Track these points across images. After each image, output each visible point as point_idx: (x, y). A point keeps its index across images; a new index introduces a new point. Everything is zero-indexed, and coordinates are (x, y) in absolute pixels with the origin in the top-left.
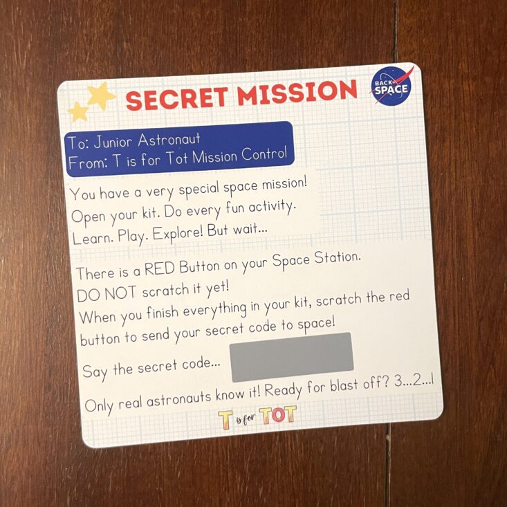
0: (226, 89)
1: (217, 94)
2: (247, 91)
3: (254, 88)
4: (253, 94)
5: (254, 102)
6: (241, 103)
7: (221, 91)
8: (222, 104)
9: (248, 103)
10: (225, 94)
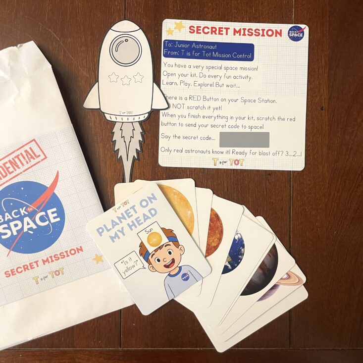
0: (229, 28)
1: (225, 30)
2: (237, 30)
3: (240, 29)
4: (239, 31)
5: (240, 35)
6: (234, 34)
7: (227, 29)
8: (227, 34)
9: (237, 35)
10: (229, 30)
